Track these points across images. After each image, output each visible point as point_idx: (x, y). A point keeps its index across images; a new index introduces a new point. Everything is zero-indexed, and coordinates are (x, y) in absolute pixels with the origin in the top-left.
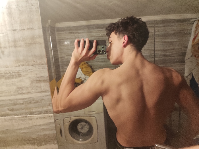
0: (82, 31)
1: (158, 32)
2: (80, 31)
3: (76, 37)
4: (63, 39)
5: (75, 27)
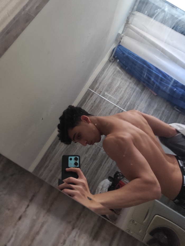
0: (48, 162)
1: (101, 92)
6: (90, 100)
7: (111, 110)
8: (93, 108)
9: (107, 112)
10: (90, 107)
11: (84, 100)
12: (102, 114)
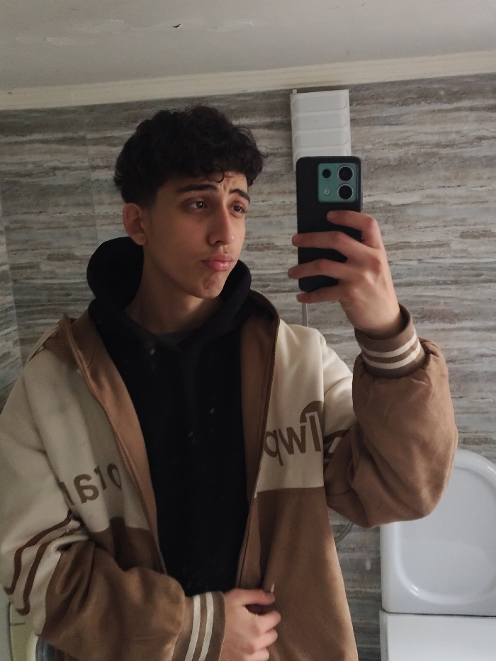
2: (116, 133)
3: (94, 164)
4: (29, 175)
5: (90, 109)
6: (473, 115)
7: (486, 234)
8: (444, 152)
9: (464, 220)
10: (443, 139)
11: (455, 89)
12: (444, 203)
